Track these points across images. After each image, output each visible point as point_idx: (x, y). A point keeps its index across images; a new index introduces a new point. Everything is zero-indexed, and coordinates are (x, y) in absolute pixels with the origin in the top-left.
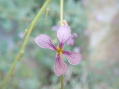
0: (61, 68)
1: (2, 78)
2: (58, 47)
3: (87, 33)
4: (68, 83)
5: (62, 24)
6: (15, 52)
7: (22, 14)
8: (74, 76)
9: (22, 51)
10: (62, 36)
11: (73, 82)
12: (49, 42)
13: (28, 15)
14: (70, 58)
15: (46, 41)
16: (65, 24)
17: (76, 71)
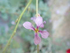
0: (38, 40)
1: (1, 49)
2: (36, 29)
3: (51, 21)
4: (40, 51)
5: (37, 16)
6: (9, 33)
7: (13, 10)
8: (44, 46)
9: (15, 31)
10: (38, 23)
11: (43, 50)
12: (31, 26)
13: (17, 11)
14: (43, 34)
15: (29, 25)
16: (39, 16)
17: (45, 44)
